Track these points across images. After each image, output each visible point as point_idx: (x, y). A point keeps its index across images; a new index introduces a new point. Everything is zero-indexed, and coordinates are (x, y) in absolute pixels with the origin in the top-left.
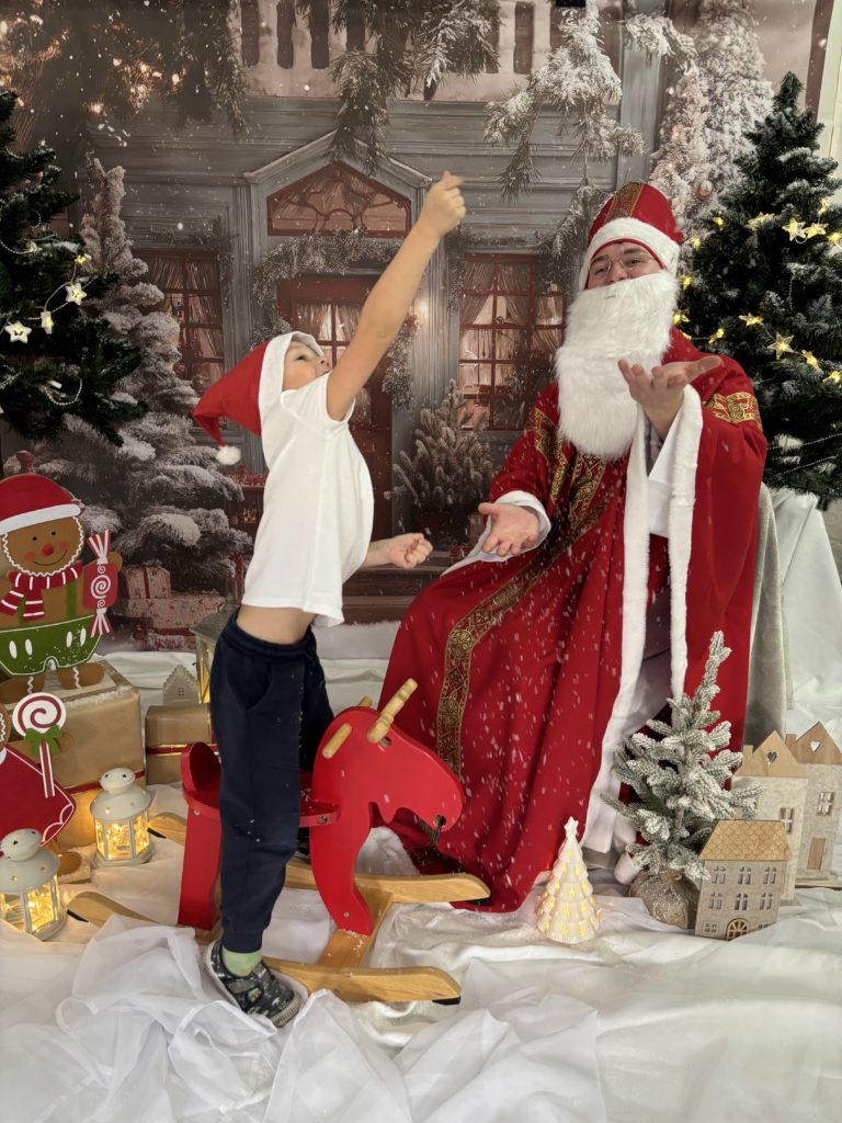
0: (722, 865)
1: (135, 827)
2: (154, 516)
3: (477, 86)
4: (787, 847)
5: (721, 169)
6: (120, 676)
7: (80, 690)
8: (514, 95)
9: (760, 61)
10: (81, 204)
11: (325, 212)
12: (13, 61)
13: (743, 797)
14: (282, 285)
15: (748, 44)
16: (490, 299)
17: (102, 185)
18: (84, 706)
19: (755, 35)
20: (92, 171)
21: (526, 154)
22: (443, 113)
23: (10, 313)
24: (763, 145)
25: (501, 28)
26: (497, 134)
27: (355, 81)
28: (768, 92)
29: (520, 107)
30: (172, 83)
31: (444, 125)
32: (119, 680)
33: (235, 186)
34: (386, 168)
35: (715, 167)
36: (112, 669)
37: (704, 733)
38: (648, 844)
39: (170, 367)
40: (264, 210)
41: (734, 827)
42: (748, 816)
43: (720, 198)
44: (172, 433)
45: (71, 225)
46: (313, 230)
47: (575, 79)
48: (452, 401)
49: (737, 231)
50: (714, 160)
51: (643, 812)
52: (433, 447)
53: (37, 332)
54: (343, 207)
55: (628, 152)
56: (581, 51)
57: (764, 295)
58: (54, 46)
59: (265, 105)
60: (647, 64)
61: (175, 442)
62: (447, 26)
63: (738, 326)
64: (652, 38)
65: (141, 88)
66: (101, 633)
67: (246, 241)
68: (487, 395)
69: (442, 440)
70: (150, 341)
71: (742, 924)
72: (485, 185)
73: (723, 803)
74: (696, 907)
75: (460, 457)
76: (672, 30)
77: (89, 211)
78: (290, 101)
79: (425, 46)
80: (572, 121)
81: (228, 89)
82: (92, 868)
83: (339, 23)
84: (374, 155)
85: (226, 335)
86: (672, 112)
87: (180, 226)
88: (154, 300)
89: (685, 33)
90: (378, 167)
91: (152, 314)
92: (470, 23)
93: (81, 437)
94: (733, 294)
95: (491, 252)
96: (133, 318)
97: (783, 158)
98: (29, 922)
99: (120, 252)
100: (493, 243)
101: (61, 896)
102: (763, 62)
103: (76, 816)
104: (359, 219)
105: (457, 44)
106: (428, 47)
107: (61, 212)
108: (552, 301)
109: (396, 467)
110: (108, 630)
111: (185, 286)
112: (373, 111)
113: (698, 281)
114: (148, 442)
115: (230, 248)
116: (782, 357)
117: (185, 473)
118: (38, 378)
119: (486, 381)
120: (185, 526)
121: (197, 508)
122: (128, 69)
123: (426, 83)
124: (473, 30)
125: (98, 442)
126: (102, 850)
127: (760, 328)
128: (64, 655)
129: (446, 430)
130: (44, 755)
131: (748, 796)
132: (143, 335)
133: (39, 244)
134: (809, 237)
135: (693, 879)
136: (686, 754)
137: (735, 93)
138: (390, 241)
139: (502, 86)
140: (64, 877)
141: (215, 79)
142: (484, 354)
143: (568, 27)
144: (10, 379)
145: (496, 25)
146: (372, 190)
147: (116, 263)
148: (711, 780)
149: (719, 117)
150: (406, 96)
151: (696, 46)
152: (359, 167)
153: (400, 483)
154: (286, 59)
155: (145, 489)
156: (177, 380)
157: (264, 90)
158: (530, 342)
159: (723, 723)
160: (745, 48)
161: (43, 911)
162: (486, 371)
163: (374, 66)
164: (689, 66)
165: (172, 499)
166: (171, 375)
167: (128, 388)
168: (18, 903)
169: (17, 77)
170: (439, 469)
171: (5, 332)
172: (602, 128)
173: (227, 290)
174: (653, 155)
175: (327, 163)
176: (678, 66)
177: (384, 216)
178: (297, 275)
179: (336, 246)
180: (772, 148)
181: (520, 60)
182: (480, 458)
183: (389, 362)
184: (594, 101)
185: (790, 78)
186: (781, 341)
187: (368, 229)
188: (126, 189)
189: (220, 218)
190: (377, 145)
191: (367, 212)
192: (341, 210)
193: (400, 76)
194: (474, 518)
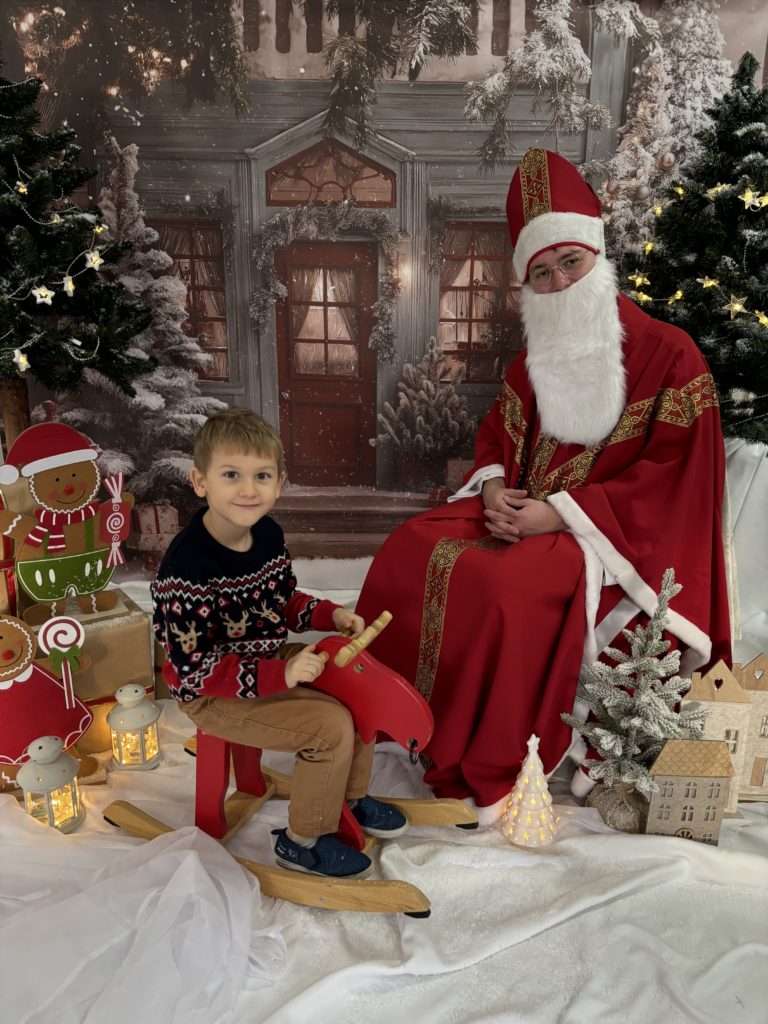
0: (669, 779)
1: (146, 736)
2: (163, 460)
3: (457, 67)
4: (731, 764)
5: (683, 142)
6: (132, 602)
7: (97, 615)
8: (491, 75)
9: (721, 41)
10: (99, 179)
11: (318, 185)
12: (39, 49)
13: (691, 719)
14: (277, 250)
15: (710, 25)
16: (468, 263)
17: (118, 161)
18: (101, 629)
19: (716, 17)
20: (109, 149)
21: (502, 130)
22: (426, 92)
23: (36, 278)
24: (721, 121)
25: (480, 13)
26: (475, 111)
27: (346, 64)
28: (727, 71)
29: (497, 86)
30: (181, 67)
31: (427, 103)
32: (131, 606)
33: (237, 162)
34: (373, 143)
35: (678, 141)
36: (127, 596)
37: (655, 661)
38: (602, 759)
39: (178, 326)
40: (263, 183)
41: (682, 746)
42: (695, 736)
43: (681, 169)
44: (180, 385)
45: (91, 198)
46: (307, 202)
47: (548, 60)
48: (432, 356)
49: (697, 201)
50: (677, 133)
51: (598, 731)
52: (415, 399)
53: (60, 295)
54: (334, 179)
55: (597, 127)
56: (554, 34)
57: (720, 260)
58: (75, 35)
59: (265, 86)
60: (615, 45)
61: (182, 393)
62: (430, 12)
63: (695, 288)
64: (620, 21)
65: (153, 73)
66: (116, 564)
67: (247, 211)
68: (464, 351)
69: (422, 392)
70: (160, 302)
71: (688, 833)
72: (463, 159)
73: (671, 724)
74: (646, 817)
75: (438, 408)
76: (639, 14)
77: (106, 184)
78: (288, 83)
79: (410, 32)
80: (545, 99)
81: (231, 72)
82: (108, 771)
83: (332, 11)
84: (363, 132)
85: (228, 295)
86: (638, 90)
87: (188, 198)
88: (164, 265)
89: (650, 16)
90: (366, 142)
91: (162, 277)
92: (451, 9)
93: (99, 389)
94: (691, 258)
95: (468, 220)
96: (145, 282)
97: (739, 133)
98: (52, 818)
99: (134, 221)
100: (471, 212)
101: (80, 796)
102: (724, 42)
103: (93, 726)
104: (349, 191)
105: (440, 29)
106: (413, 33)
107: (81, 186)
109: (380, 416)
110: (122, 562)
111: (192, 254)
112: (362, 91)
113: (659, 247)
114: (158, 392)
115: (232, 217)
116: (736, 317)
117: (191, 421)
118: (61, 337)
119: (463, 338)
122: (141, 55)
123: (411, 65)
124: (454, 16)
125: (114, 393)
126: (117, 756)
127: (716, 290)
128: (84, 583)
129: (426, 382)
130: (65, 672)
131: (695, 719)
132: (154, 296)
133: (61, 215)
134: (763, 205)
135: (643, 792)
137: (696, 72)
138: (377, 211)
139: (482, 67)
140: (83, 779)
141: (219, 65)
142: (462, 314)
143: (541, 12)
144: (36, 337)
145: (475, 12)
146: (361, 164)
147: (130, 232)
148: (661, 703)
149: (682, 94)
150: (392, 77)
151: (661, 27)
152: (349, 143)
153: (384, 431)
154: (283, 45)
155: (153, 436)
156: (185, 337)
157: (263, 73)
158: (504, 303)
159: (674, 652)
160: (707, 29)
161: (64, 808)
162: (464, 327)
163: (363, 51)
164: (654, 47)
165: (180, 445)
166: (179, 333)
167: (141, 344)
168: (43, 801)
169: (42, 63)
170: (420, 418)
171: (32, 294)
172: (573, 106)
173: (230, 256)
174: (620, 129)
175: (320, 140)
176: (643, 47)
177: (372, 188)
178: (293, 242)
179: (328, 216)
180: (730, 123)
181: (498, 44)
182: (457, 409)
183: (375, 321)
184: (565, 80)
185: (748, 57)
186: (735, 302)
187: (357, 200)
188: (140, 164)
189: (223, 190)
190: (366, 122)
191: (356, 184)
192: (334, 183)
193: (387, 58)
194: (451, 463)
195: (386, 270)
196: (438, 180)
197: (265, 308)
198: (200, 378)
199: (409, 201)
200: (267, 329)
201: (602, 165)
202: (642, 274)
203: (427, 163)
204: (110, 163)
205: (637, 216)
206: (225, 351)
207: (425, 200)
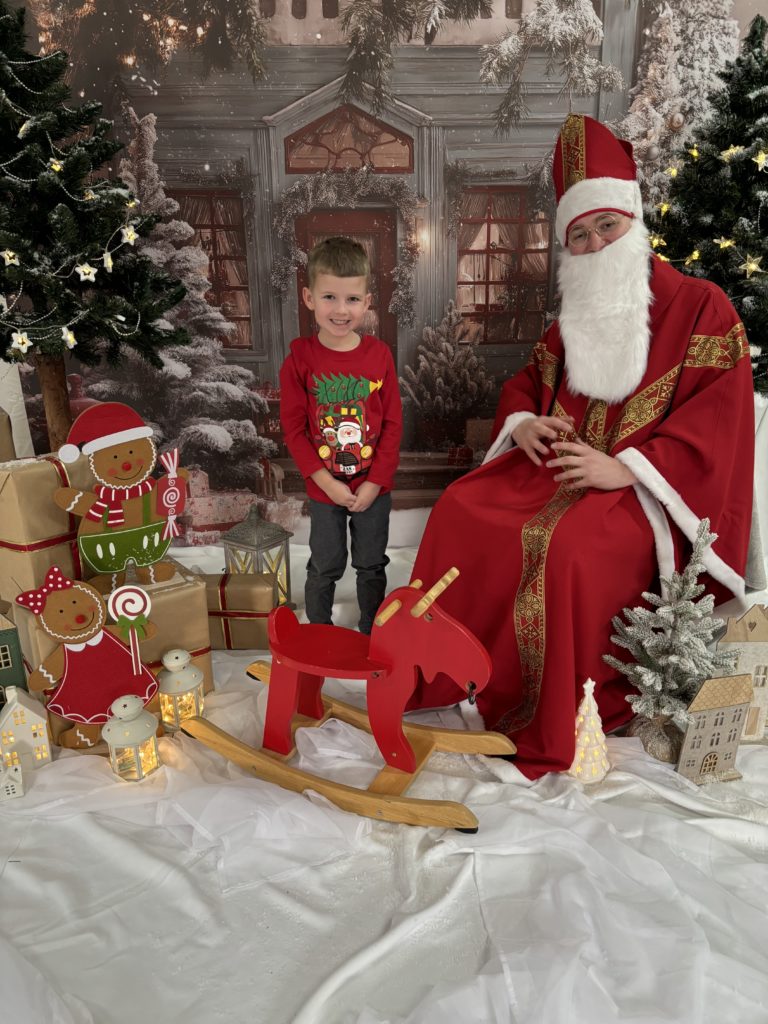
0: (703, 714)
2: (192, 427)
3: (473, 30)
4: (753, 692)
5: (691, 102)
6: (183, 568)
7: (155, 585)
8: (506, 38)
9: (728, 2)
11: (336, 152)
12: (53, 18)
13: (723, 657)
14: (299, 219)
16: (485, 227)
17: (137, 131)
20: (127, 119)
21: (517, 93)
22: (442, 56)
23: (78, 256)
24: (733, 83)
26: (491, 74)
27: (362, 29)
28: (734, 31)
29: (511, 49)
30: (197, 35)
31: (443, 67)
32: (185, 572)
33: (255, 130)
34: (389, 108)
35: (686, 102)
36: (178, 563)
37: (693, 604)
38: (643, 695)
39: (201, 295)
40: (282, 151)
43: (691, 130)
44: (205, 354)
45: (110, 169)
46: (326, 169)
47: (560, 23)
48: (450, 319)
49: (711, 162)
50: (685, 94)
51: (639, 669)
52: (434, 361)
54: (352, 146)
55: (609, 88)
57: (737, 220)
58: (89, 3)
59: (282, 53)
60: (625, 6)
61: (207, 361)
63: (712, 248)
65: (169, 41)
66: (172, 536)
67: (266, 178)
68: (482, 313)
69: (441, 354)
70: (184, 272)
72: (479, 122)
73: (707, 662)
75: (457, 370)
77: (127, 156)
78: (304, 49)
80: (558, 61)
81: (247, 39)
84: (380, 97)
85: (250, 264)
86: (648, 51)
87: (207, 167)
88: (185, 235)
90: (383, 108)
91: (184, 248)
93: (125, 358)
94: (708, 219)
95: (485, 184)
96: (168, 253)
97: (752, 96)
99: (154, 192)
100: (488, 176)
102: (731, 2)
104: (367, 156)
107: (110, 159)
108: (539, 228)
110: (178, 534)
111: (213, 222)
112: (379, 56)
114: (184, 362)
115: (251, 186)
116: (752, 276)
117: (218, 389)
118: (107, 313)
119: (481, 301)
120: (219, 434)
121: (227, 419)
122: (156, 23)
123: (426, 29)
125: (140, 364)
127: (733, 250)
128: (142, 555)
129: (445, 344)
130: (133, 638)
131: (728, 657)
132: (177, 267)
133: (95, 190)
135: (679, 725)
136: (676, 621)
137: (704, 32)
138: (395, 176)
139: (495, 30)
141: (236, 31)
142: (479, 276)
144: (82, 313)
146: (379, 129)
147: (151, 203)
148: (699, 643)
149: (690, 55)
150: (408, 41)
152: (366, 108)
154: (300, 10)
155: (180, 404)
156: (208, 307)
157: (280, 39)
158: (520, 264)
159: (708, 596)
162: (481, 290)
163: (379, 15)
164: (664, 8)
165: (207, 412)
166: (202, 303)
167: (165, 315)
169: (57, 34)
170: (440, 380)
171: (75, 272)
172: (585, 67)
173: (250, 225)
174: (631, 90)
175: (337, 106)
176: (654, 9)
177: (391, 154)
178: (312, 210)
179: (347, 183)
180: (742, 86)
181: (511, 6)
182: (475, 370)
183: (395, 286)
184: (578, 43)
185: (758, 19)
186: (751, 262)
187: (376, 166)
188: (158, 135)
189: (242, 159)
190: (383, 88)
191: (374, 150)
192: (350, 149)
193: (403, 23)
194: (470, 423)
195: (405, 236)
196: (454, 145)
197: (285, 277)
198: (224, 346)
199: (426, 166)
200: (289, 297)
201: (614, 127)
202: (658, 236)
203: (444, 127)
204: (128, 133)
205: (647, 176)
206: (248, 319)
207: (442, 165)
